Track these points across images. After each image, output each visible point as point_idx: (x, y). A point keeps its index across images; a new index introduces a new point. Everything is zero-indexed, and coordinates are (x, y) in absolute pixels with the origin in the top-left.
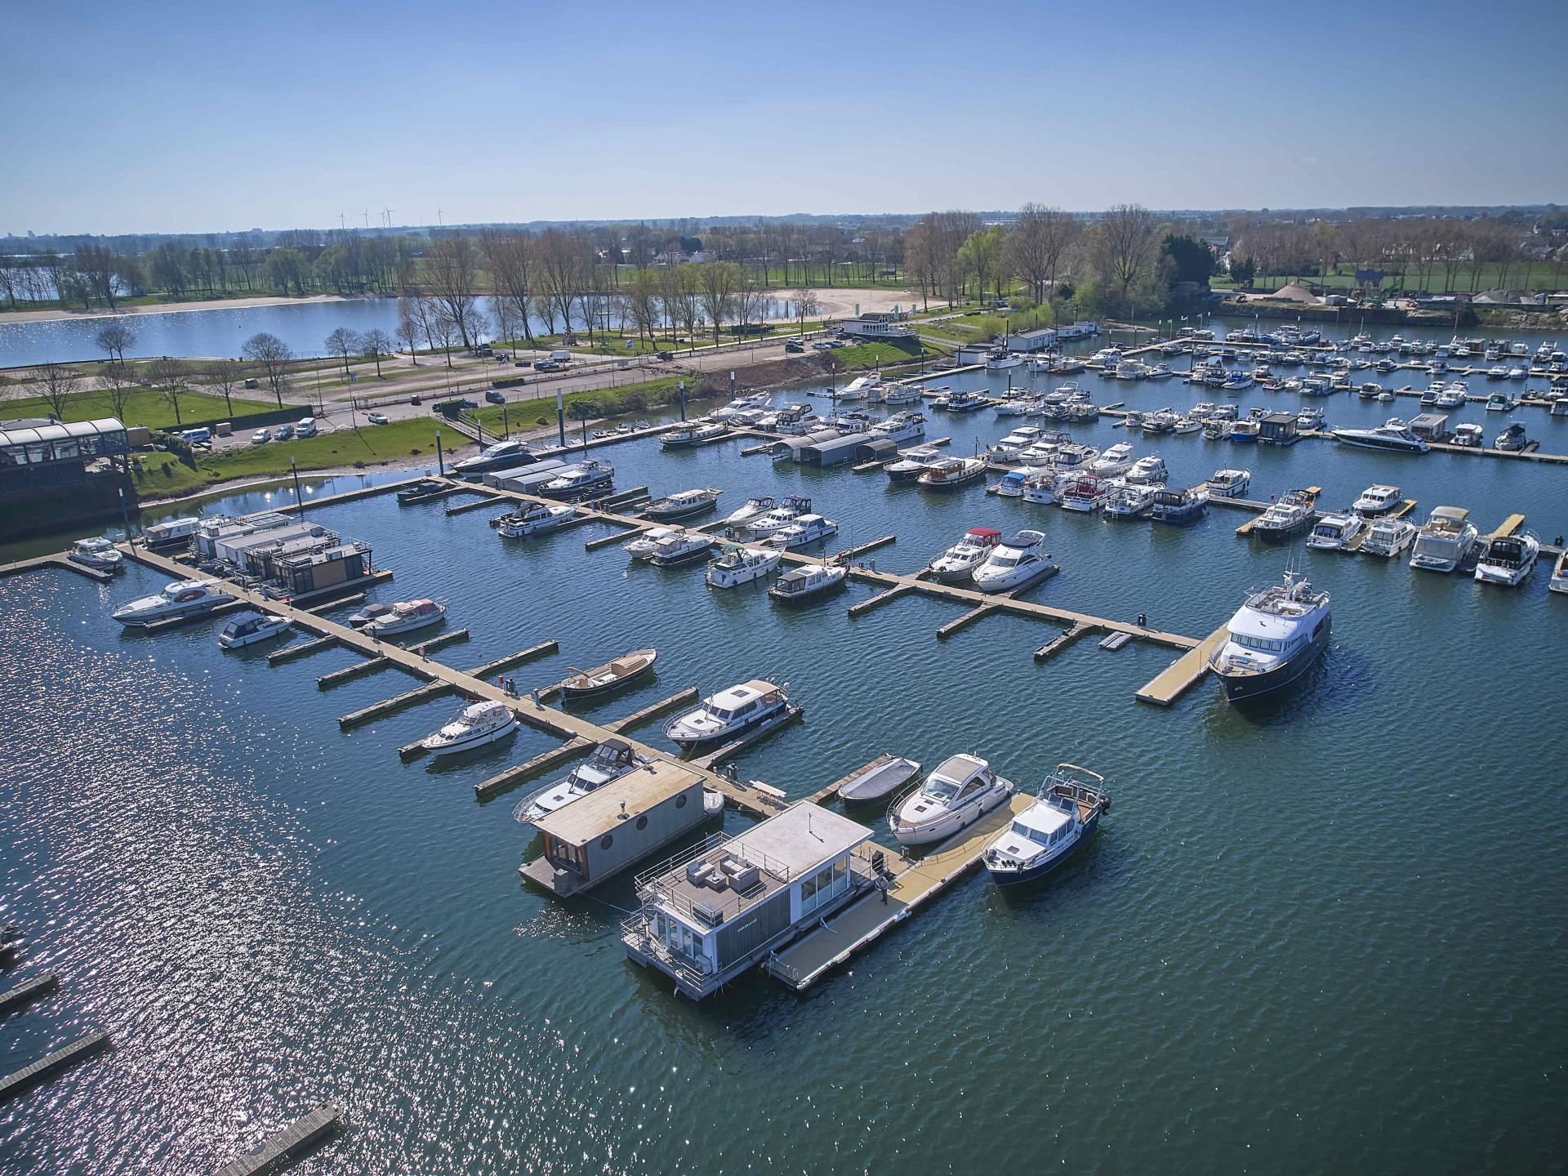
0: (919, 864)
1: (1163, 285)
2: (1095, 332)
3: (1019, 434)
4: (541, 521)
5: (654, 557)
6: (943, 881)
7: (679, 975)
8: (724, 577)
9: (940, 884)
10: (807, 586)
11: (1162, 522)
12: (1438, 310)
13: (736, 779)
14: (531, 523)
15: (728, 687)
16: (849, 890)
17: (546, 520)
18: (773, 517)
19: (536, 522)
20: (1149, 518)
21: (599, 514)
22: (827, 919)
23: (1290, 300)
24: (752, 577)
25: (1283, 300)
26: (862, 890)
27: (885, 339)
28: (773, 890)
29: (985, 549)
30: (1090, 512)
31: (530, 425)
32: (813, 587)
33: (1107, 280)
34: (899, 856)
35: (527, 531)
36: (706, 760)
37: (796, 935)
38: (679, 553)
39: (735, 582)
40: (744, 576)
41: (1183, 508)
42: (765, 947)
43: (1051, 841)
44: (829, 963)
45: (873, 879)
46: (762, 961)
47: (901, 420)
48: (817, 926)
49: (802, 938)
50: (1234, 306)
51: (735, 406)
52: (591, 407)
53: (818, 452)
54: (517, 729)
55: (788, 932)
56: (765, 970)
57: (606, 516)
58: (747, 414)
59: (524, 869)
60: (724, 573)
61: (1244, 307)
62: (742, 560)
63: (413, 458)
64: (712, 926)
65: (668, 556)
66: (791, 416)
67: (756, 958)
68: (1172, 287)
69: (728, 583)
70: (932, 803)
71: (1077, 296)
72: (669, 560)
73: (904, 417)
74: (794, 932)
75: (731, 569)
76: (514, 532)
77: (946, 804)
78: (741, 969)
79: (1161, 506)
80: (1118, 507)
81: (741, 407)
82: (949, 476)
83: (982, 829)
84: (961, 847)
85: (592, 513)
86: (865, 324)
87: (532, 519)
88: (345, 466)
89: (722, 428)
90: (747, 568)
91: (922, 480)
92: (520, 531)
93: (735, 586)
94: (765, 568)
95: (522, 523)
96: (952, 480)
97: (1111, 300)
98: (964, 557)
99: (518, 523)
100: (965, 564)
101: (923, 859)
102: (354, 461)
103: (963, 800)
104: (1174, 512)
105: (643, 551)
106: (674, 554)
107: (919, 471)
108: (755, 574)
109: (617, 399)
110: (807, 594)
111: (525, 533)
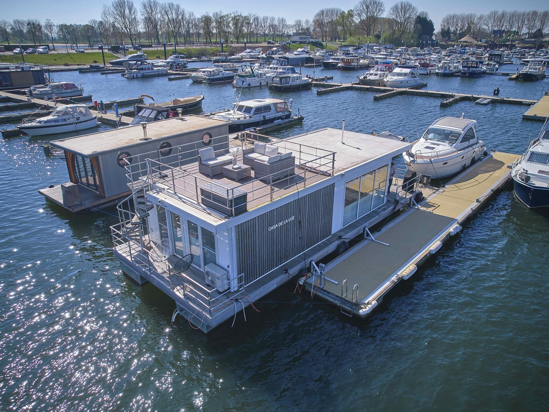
0: (441, 190)
1: (416, 35)
3: (382, 55)
4: (147, 71)
5: (204, 79)
6: (478, 201)
7: (179, 293)
8: (243, 82)
9: (477, 203)
10: (290, 83)
11: (466, 77)
12: (529, 44)
14: (141, 72)
16: (387, 205)
17: (149, 71)
18: (268, 68)
19: (144, 72)
20: (459, 76)
21: (178, 72)
22: (375, 229)
23: (467, 42)
24: (258, 84)
25: (464, 42)
27: (308, 43)
30: (427, 74)
31: (152, 58)
32: (293, 84)
33: (394, 33)
36: (234, 135)
37: (339, 247)
38: (218, 76)
39: (249, 85)
40: (254, 82)
41: (478, 69)
44: (394, 279)
46: (301, 274)
47: (323, 53)
49: (346, 250)
50: (444, 45)
51: (246, 52)
57: (181, 73)
58: (252, 54)
59: (46, 191)
60: (243, 79)
61: (448, 45)
62: (253, 73)
63: (94, 64)
65: (212, 78)
66: (273, 52)
67: (293, 271)
68: (419, 37)
69: (245, 85)
70: (438, 145)
71: (383, 38)
72: (212, 80)
73: (325, 52)
74: (337, 242)
75: (247, 76)
76: (132, 75)
77: (451, 146)
78: (273, 285)
79: (466, 69)
80: (443, 70)
81: (249, 52)
82: (353, 64)
83: (483, 168)
84: (473, 180)
85: (174, 72)
86: (301, 37)
87: (142, 69)
88: (59, 65)
89: (241, 57)
90: (256, 78)
91: (339, 65)
92: (135, 75)
93: (249, 87)
94: (266, 80)
95: (136, 70)
96: (354, 66)
97: (395, 41)
98: (376, 75)
99: (134, 71)
100: (377, 78)
101: (444, 187)
102: (64, 63)
103: (466, 144)
104: (474, 71)
105: (198, 77)
106: (215, 77)
107: (338, 63)
108: (261, 83)
109: (193, 51)
110: (291, 86)
111: (138, 76)
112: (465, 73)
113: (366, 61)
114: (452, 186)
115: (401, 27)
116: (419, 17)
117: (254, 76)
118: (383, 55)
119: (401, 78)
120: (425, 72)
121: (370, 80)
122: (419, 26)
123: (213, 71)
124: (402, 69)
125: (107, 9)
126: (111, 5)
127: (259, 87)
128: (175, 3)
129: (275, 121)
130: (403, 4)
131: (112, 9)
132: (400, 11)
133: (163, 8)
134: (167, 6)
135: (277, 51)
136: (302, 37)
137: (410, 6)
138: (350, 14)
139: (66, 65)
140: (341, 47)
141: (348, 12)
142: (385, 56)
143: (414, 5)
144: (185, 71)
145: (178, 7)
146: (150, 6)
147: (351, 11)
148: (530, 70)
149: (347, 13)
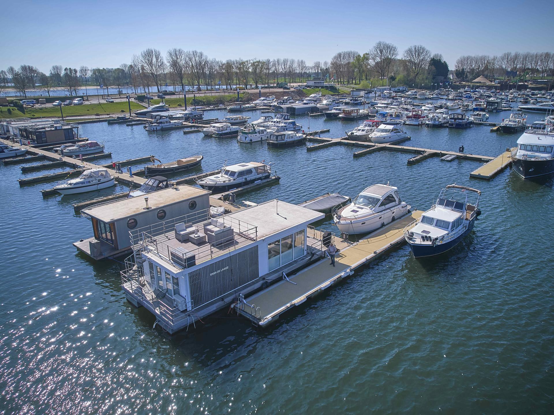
0: (355, 244)
1: (430, 77)
2: (405, 90)
4: (166, 124)
5: (214, 134)
6: (375, 253)
7: (157, 311)
8: (246, 138)
9: (373, 255)
10: (286, 139)
11: (453, 128)
13: (234, 201)
14: (160, 125)
15: (238, 163)
16: (306, 256)
17: (168, 124)
18: (272, 122)
19: (163, 125)
20: (447, 127)
21: (193, 124)
22: (288, 275)
23: (480, 82)
24: (260, 139)
25: (477, 82)
26: (315, 257)
27: (322, 87)
28: (242, 244)
29: (373, 128)
30: (419, 125)
31: (174, 106)
32: (289, 140)
33: (408, 75)
34: (341, 240)
35: (158, 128)
36: (219, 196)
37: (263, 285)
38: (226, 131)
39: (251, 140)
40: (256, 138)
41: (463, 121)
42: (235, 292)
43: (452, 227)
44: (288, 305)
45: (323, 250)
46: (233, 301)
48: (280, 279)
49: (267, 287)
50: (458, 85)
51: (261, 100)
52: (201, 101)
53: (295, 108)
54: (115, 185)
55: (257, 282)
56: (234, 309)
57: (197, 125)
58: (266, 102)
59: (77, 244)
60: (246, 136)
61: (462, 85)
62: (255, 130)
63: (121, 113)
64: (185, 267)
65: (220, 133)
66: (283, 100)
67: (228, 300)
68: (434, 78)
69: (248, 140)
70: (362, 208)
71: (397, 80)
72: (221, 135)
74: (261, 282)
75: (249, 133)
76: (152, 128)
77: (371, 209)
78: (213, 308)
79: (453, 121)
80: (433, 121)
81: (263, 100)
82: (352, 115)
83: (396, 227)
84: (384, 235)
85: (190, 124)
86: (315, 82)
87: (161, 123)
88: (91, 115)
89: (254, 105)
90: (258, 134)
91: (340, 116)
92: (155, 128)
93: (251, 142)
94: (267, 136)
95: (156, 124)
96: (354, 116)
97: (410, 82)
98: (363, 130)
99: (154, 124)
100: (364, 133)
101: (358, 241)
102: (95, 113)
103: (383, 207)
104: (460, 122)
105: (209, 132)
106: (224, 132)
107: (339, 113)
108: (262, 138)
109: (212, 99)
110: (285, 143)
111: (158, 129)
112: (452, 125)
113: (366, 111)
114: (366, 240)
115: (415, 69)
116: (433, 60)
117: (256, 133)
118: (385, 104)
119: (384, 134)
120: (417, 123)
121: (356, 135)
122: (433, 68)
123: (222, 127)
124: (386, 125)
125: (136, 58)
126: (140, 54)
127: (260, 142)
128: (199, 51)
129: (255, 182)
130: (417, 48)
131: (141, 58)
132: (414, 54)
133: (188, 55)
134: (192, 53)
135: (288, 99)
136: (317, 82)
137: (424, 49)
138: (366, 57)
139: (97, 115)
140: (353, 91)
141: (364, 55)
142: (386, 105)
143: (427, 48)
144: (200, 123)
145: (201, 54)
146: (176, 54)
147: (367, 54)
148: (510, 123)
149: (362, 56)
